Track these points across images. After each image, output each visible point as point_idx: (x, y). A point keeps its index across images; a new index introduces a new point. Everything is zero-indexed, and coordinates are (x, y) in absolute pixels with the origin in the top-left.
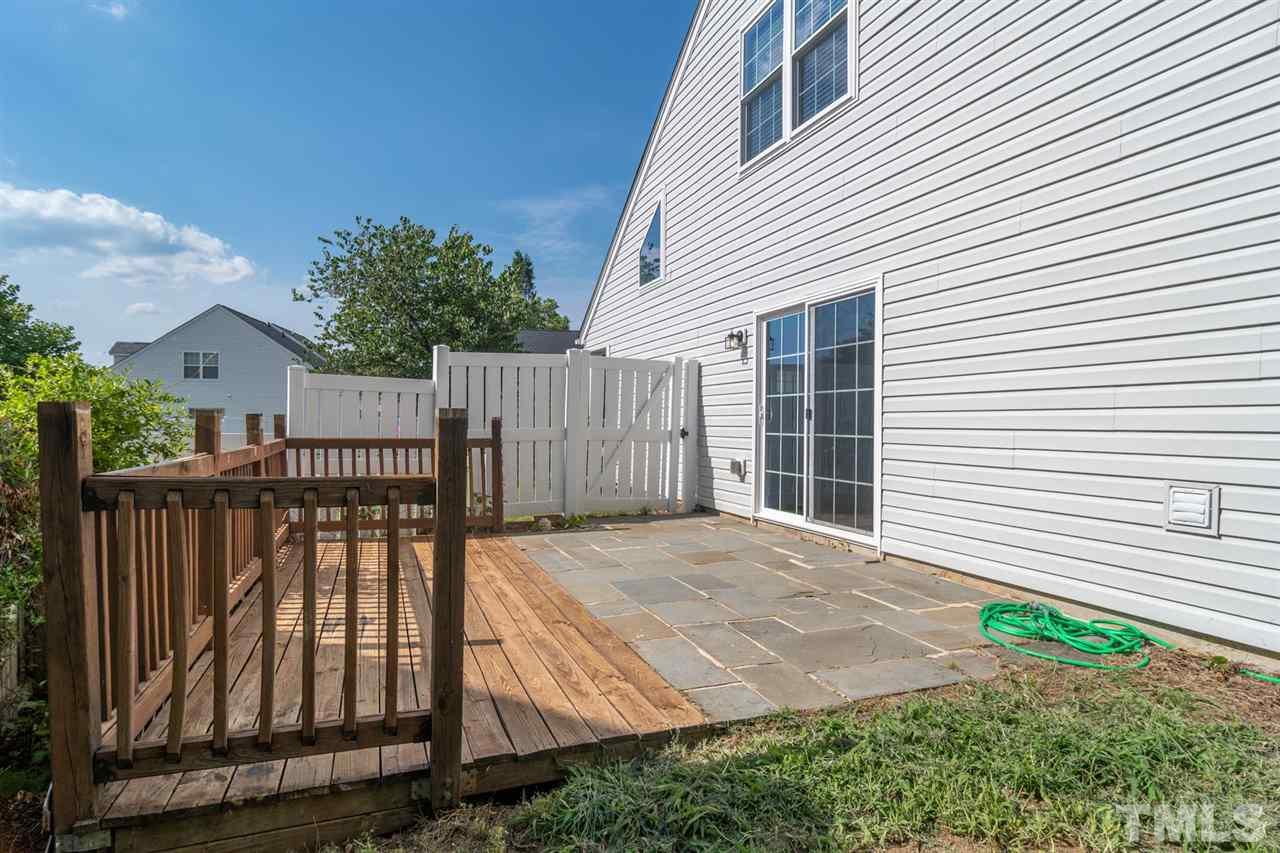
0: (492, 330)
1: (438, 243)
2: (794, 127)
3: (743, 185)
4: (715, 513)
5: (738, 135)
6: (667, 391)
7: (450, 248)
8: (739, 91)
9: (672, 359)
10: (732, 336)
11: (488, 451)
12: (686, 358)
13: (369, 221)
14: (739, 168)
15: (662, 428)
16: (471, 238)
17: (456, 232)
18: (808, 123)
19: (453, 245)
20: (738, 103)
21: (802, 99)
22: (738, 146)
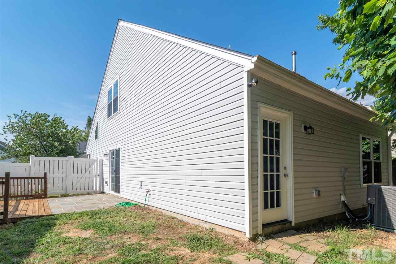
0: (66, 146)
1: (50, 118)
2: (113, 114)
3: (108, 122)
4: (105, 193)
5: (107, 112)
6: (94, 166)
7: (54, 120)
8: (107, 103)
9: (96, 159)
10: (105, 154)
11: (43, 180)
12: (99, 158)
13: (26, 112)
14: (107, 119)
15: (93, 174)
16: (61, 118)
17: (56, 116)
18: (110, 117)
19: (55, 120)
20: (107, 105)
21: (115, 108)
22: (107, 114)
